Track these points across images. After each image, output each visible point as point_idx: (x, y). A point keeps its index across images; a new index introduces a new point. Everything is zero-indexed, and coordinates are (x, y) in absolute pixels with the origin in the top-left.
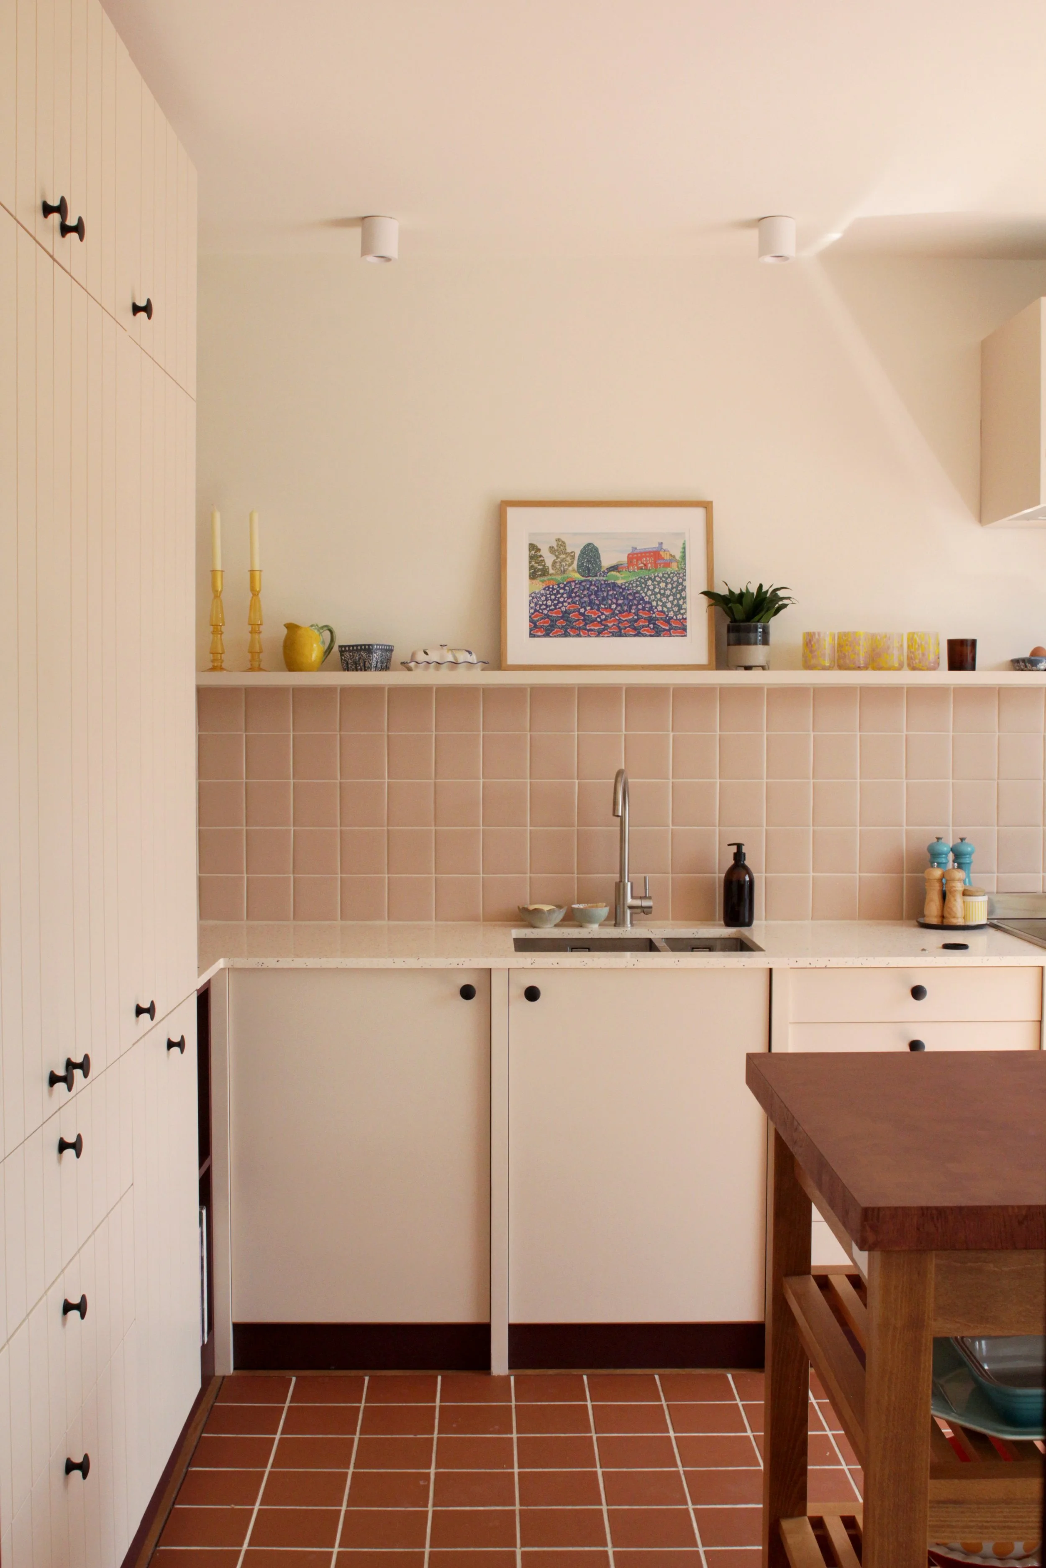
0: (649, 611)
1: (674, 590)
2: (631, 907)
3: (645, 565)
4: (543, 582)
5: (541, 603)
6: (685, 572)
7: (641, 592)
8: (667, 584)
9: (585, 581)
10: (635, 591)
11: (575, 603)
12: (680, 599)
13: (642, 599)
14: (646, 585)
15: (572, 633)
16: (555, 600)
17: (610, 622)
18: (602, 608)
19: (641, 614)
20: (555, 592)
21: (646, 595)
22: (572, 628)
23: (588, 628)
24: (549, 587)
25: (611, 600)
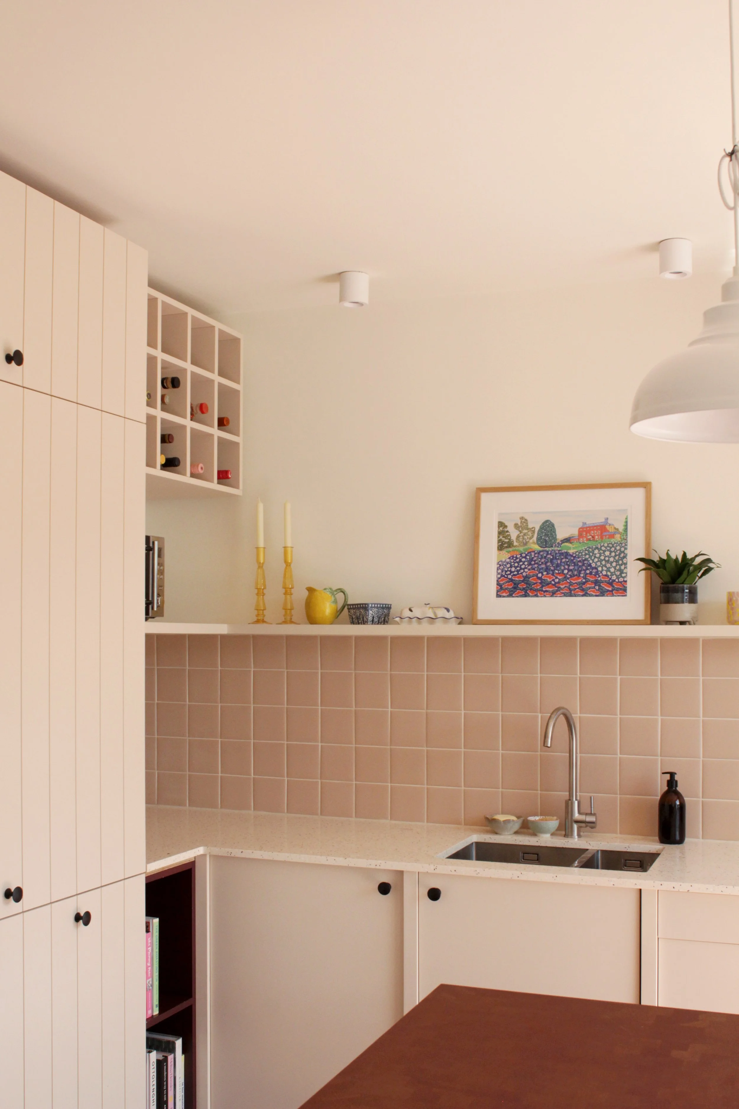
0: (595, 575)
1: (617, 558)
2: (577, 822)
3: (593, 537)
4: (509, 552)
5: (506, 569)
6: (627, 542)
7: (589, 559)
8: (611, 552)
9: (543, 551)
10: (584, 559)
11: (534, 569)
12: (622, 565)
13: (590, 565)
14: (593, 553)
15: (531, 594)
16: (518, 567)
17: (562, 585)
18: (556, 573)
19: (588, 578)
20: (518, 560)
21: (593, 560)
22: (531, 589)
23: (544, 589)
24: (513, 557)
25: (564, 566)
